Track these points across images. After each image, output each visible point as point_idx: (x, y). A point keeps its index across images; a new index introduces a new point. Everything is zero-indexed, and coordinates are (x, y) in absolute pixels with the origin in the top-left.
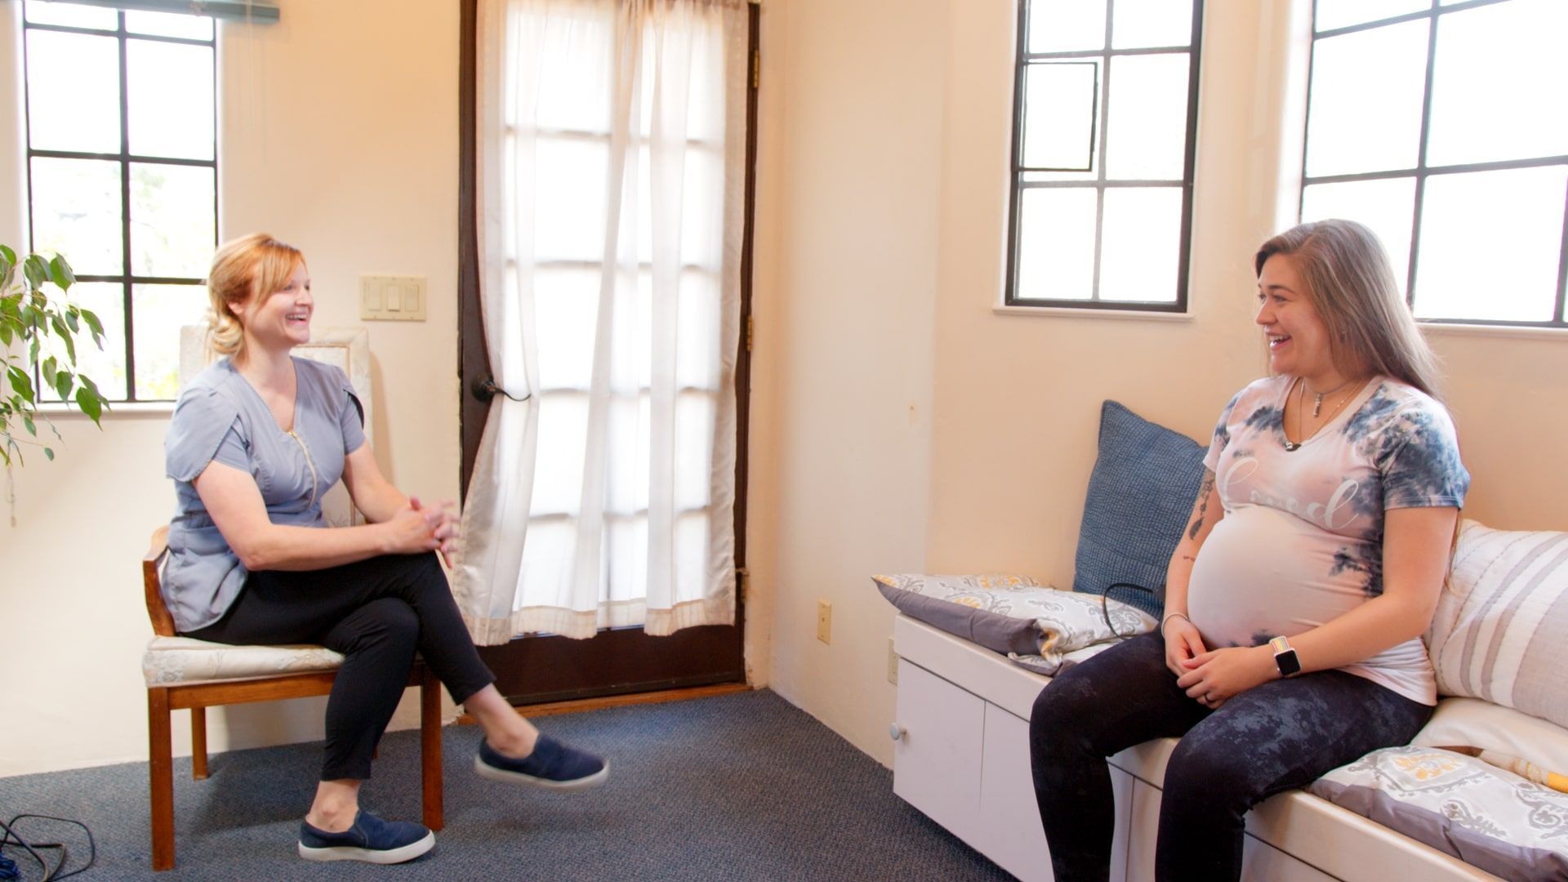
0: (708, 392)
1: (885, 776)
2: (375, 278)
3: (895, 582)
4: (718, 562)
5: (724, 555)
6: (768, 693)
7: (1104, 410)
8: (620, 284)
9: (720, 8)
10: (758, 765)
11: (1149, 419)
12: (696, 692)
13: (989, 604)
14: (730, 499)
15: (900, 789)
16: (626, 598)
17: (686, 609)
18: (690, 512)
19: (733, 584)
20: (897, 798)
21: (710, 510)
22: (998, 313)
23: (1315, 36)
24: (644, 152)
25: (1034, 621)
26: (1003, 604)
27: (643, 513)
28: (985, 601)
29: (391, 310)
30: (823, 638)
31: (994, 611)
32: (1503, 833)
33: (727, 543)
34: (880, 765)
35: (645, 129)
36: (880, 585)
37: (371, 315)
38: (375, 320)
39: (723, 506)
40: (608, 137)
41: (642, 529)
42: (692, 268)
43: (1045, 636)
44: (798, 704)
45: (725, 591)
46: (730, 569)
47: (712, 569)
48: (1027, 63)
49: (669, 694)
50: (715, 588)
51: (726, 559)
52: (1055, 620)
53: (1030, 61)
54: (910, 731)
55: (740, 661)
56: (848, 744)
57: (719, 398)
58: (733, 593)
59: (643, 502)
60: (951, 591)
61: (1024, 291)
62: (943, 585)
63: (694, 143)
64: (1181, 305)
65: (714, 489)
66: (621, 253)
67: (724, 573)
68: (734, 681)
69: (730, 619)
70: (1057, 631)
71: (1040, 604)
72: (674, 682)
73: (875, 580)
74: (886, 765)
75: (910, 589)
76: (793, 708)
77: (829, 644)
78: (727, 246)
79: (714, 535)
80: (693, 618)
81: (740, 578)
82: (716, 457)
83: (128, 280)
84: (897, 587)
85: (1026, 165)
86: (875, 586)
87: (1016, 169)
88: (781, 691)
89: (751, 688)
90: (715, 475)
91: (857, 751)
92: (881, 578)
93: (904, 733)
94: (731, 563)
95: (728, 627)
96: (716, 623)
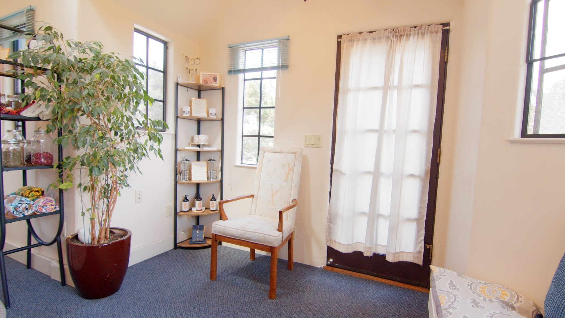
0: (419, 177)
2: (309, 135)
4: (419, 241)
5: (422, 238)
8: (385, 137)
12: (408, 286)
14: (425, 218)
17: (405, 254)
18: (409, 220)
19: (424, 251)
21: (417, 220)
22: (518, 141)
24: (395, 92)
27: (387, 216)
29: (312, 144)
33: (423, 234)
35: (396, 83)
36: (431, 271)
37: (307, 146)
38: (308, 147)
39: (422, 220)
40: (382, 87)
41: (387, 222)
42: (415, 131)
45: (420, 252)
47: (417, 242)
49: (396, 283)
50: (417, 250)
51: (422, 240)
55: (428, 281)
57: (423, 180)
58: (423, 254)
59: (388, 212)
63: (417, 86)
65: (420, 213)
66: (386, 127)
67: (421, 245)
68: (425, 287)
69: (421, 263)
72: (399, 279)
78: (430, 123)
79: (418, 230)
80: (408, 258)
82: (421, 201)
83: (259, 136)
84: (434, 274)
90: (420, 208)
92: (433, 267)
94: (424, 242)
95: (420, 265)
96: (417, 263)
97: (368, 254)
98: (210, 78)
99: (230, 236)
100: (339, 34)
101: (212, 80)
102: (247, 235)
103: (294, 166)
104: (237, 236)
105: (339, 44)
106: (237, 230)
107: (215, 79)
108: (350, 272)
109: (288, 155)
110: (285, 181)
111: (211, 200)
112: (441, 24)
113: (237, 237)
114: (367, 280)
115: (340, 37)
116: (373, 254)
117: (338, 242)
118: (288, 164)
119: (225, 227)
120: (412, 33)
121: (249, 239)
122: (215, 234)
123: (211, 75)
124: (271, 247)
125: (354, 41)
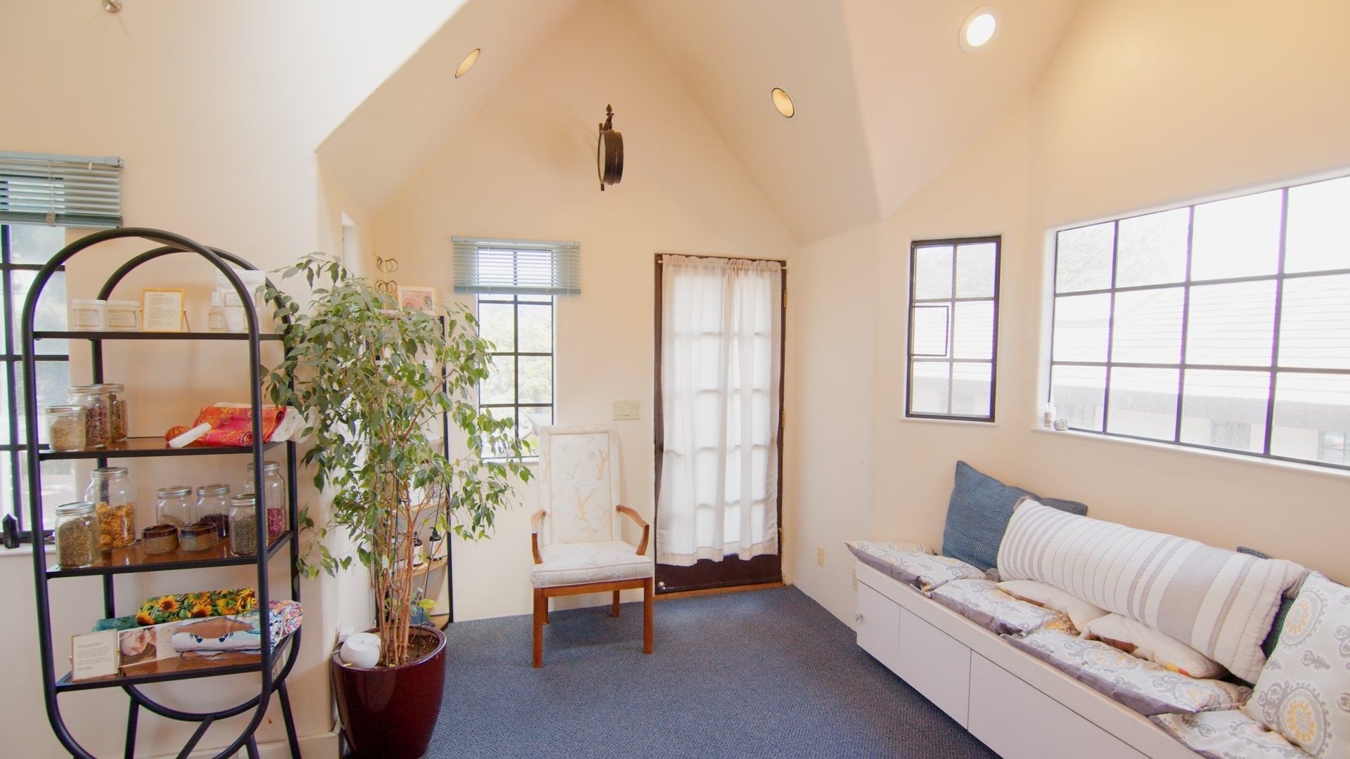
0: (764, 446)
1: (852, 635)
2: (620, 402)
3: (856, 545)
4: (770, 524)
5: (773, 522)
6: (793, 587)
7: (958, 465)
8: (729, 399)
9: (768, 273)
10: (791, 625)
11: (979, 470)
12: (759, 586)
13: (899, 564)
14: (775, 496)
15: (859, 642)
16: (729, 541)
17: (755, 547)
18: (757, 502)
19: (777, 536)
20: (858, 646)
21: (765, 501)
22: (903, 421)
23: (1056, 295)
24: (737, 340)
25: (919, 577)
26: (905, 564)
27: (737, 502)
28: (897, 561)
29: (626, 416)
30: (820, 563)
31: (901, 567)
32: (1140, 689)
33: (774, 516)
34: (849, 628)
36: (849, 546)
37: (617, 418)
38: (620, 420)
39: (772, 499)
40: (720, 334)
41: (737, 509)
42: (757, 391)
43: (925, 585)
44: (808, 594)
45: (773, 539)
46: (775, 528)
47: (766, 528)
48: (915, 307)
49: (747, 587)
50: (769, 537)
51: (774, 523)
52: (929, 577)
53: (917, 304)
54: (864, 615)
55: (780, 572)
56: (833, 616)
57: (770, 449)
58: (776, 540)
59: (737, 497)
60: (882, 553)
61: (915, 409)
62: (878, 548)
63: (757, 334)
64: (992, 418)
65: (767, 491)
66: (729, 385)
67: (772, 530)
68: (777, 581)
69: (776, 553)
70: (930, 584)
71: (922, 566)
72: (749, 581)
73: (847, 544)
74: (854, 629)
75: (862, 550)
76: (806, 596)
77: (822, 566)
78: (773, 379)
79: (767, 513)
80: (759, 551)
81: (780, 533)
82: (768, 476)
83: (517, 406)
84: (856, 548)
85: (915, 353)
86: (846, 546)
87: (910, 355)
88: (799, 587)
89: (785, 585)
90: (768, 485)
91: (838, 620)
92: (849, 543)
93: (862, 616)
94: (776, 526)
95: (774, 556)
96: (769, 553)
97: (718, 558)
98: (418, 299)
99: (579, 582)
100: (659, 252)
101: (422, 302)
102: (606, 573)
103: (609, 453)
104: (588, 578)
105: (659, 269)
106: (585, 571)
107: (427, 299)
108: (689, 592)
109: (596, 436)
110: (598, 479)
111: (431, 539)
112: (778, 261)
113: (588, 581)
114: (715, 595)
115: (659, 257)
116: (724, 557)
117: (678, 554)
118: (600, 450)
119: (562, 572)
120: (751, 268)
121: (609, 577)
122: (543, 589)
123: (419, 292)
124: (645, 579)
125: (680, 266)
